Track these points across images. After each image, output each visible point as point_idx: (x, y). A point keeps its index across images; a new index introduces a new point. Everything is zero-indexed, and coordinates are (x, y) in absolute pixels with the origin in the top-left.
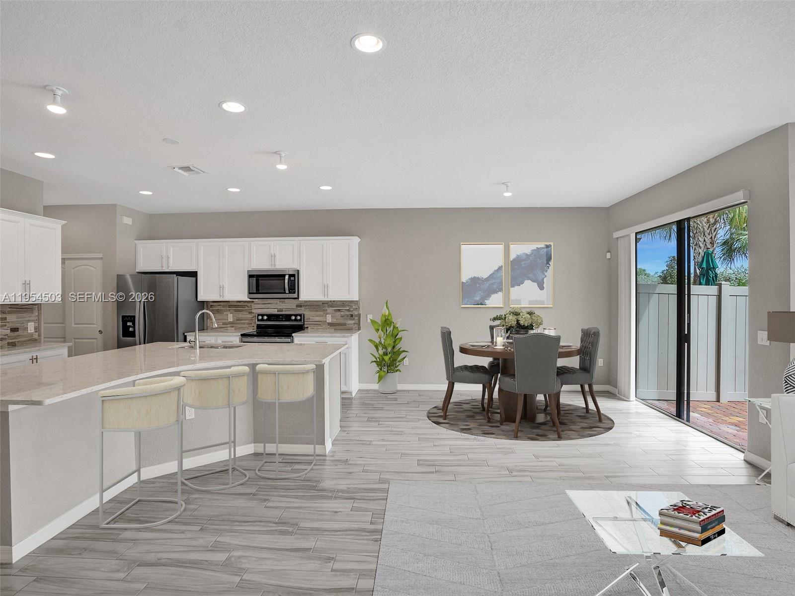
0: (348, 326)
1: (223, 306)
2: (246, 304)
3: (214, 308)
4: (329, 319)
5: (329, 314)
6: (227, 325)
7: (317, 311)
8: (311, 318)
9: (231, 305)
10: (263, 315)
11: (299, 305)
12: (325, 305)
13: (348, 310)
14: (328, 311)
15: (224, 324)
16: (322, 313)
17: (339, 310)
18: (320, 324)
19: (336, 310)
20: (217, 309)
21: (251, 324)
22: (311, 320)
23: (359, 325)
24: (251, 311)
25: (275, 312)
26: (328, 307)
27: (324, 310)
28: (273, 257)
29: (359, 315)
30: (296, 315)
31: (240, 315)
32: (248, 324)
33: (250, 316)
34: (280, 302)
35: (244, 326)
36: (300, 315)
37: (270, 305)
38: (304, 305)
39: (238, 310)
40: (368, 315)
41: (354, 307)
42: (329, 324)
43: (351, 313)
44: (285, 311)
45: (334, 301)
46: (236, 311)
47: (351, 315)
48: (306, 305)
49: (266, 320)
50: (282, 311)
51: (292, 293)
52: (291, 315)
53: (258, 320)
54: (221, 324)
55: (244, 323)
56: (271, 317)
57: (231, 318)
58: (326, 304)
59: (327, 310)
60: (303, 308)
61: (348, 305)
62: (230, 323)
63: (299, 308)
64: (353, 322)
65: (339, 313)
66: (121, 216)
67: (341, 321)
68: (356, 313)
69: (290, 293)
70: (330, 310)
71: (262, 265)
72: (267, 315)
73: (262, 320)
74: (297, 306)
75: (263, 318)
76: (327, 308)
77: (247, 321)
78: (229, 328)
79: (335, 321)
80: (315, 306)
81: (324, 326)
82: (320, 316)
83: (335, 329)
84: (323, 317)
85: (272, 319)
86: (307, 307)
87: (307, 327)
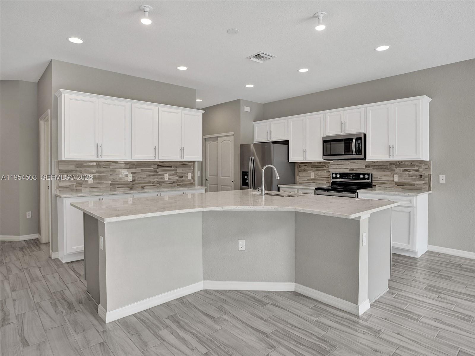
0: (417, 186)
1: (308, 166)
2: (324, 165)
3: (301, 168)
4: (397, 178)
5: (396, 174)
6: (310, 180)
7: (384, 171)
8: (378, 177)
9: (314, 166)
10: (336, 174)
11: (367, 166)
13: (417, 171)
14: (396, 171)
15: (308, 180)
16: (389, 173)
17: (407, 170)
18: (388, 184)
19: (404, 170)
20: (304, 168)
21: (328, 181)
22: (378, 179)
23: (430, 185)
24: (328, 170)
25: (346, 171)
26: (396, 168)
27: (391, 170)
28: (343, 124)
29: (430, 176)
30: (364, 175)
31: (320, 173)
32: (326, 180)
33: (327, 174)
34: (351, 163)
35: (322, 182)
36: (368, 174)
38: (372, 166)
39: (318, 169)
40: (441, 176)
41: (424, 167)
42: (396, 183)
43: (420, 173)
44: (355, 170)
45: (402, 162)
46: (317, 170)
47: (420, 175)
48: (375, 166)
49: (339, 178)
50: (353, 170)
51: (359, 154)
52: (360, 174)
53: (333, 178)
54: (307, 180)
55: (322, 180)
56: (343, 175)
57: (313, 175)
58: (393, 164)
59: (394, 170)
60: (371, 168)
61: (417, 166)
62: (313, 179)
63: (367, 168)
64: (423, 182)
65: (407, 173)
66: (244, 106)
67: (410, 181)
68: (426, 173)
69: (357, 154)
70: (397, 170)
71: (334, 131)
72: (340, 174)
73: (336, 178)
75: (336, 176)
76: (394, 168)
77: (325, 179)
78: (312, 184)
79: (402, 181)
80: (383, 166)
81: (391, 185)
82: (387, 175)
83: (402, 189)
84: (390, 176)
85: (344, 177)
86: (375, 167)
87: (375, 185)
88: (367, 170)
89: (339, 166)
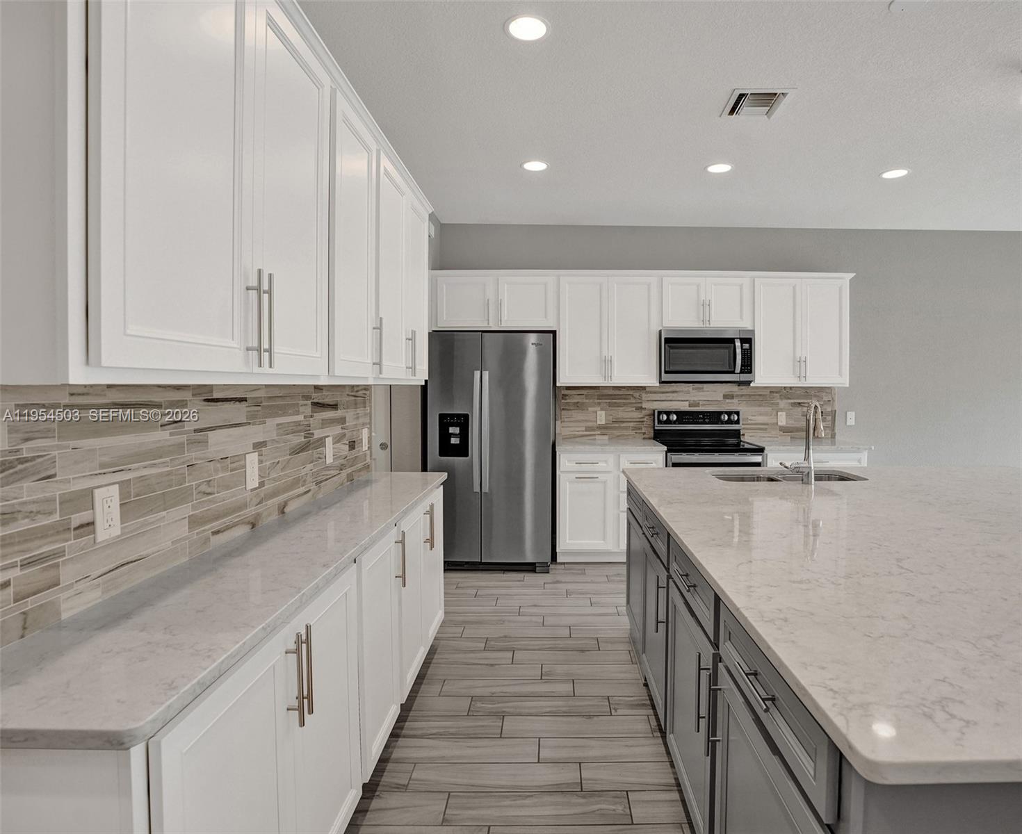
1: (587, 396)
2: (631, 392)
3: (568, 401)
4: (782, 420)
5: (782, 410)
6: (594, 430)
7: (760, 406)
8: (749, 417)
9: (603, 396)
10: (668, 413)
11: (728, 395)
12: (775, 394)
14: (781, 406)
15: (588, 429)
16: (769, 409)
17: (799, 403)
18: (766, 429)
19: (795, 403)
20: (576, 401)
21: (641, 429)
22: (749, 422)
23: (833, 430)
24: (640, 405)
25: (684, 407)
26: (781, 399)
27: (772, 404)
29: (833, 413)
30: (729, 413)
31: (622, 413)
32: (635, 428)
33: (637, 415)
34: (693, 389)
35: (625, 432)
36: (738, 413)
37: (675, 395)
38: (737, 396)
39: (615, 403)
40: (848, 413)
41: (826, 399)
42: (785, 430)
44: (703, 405)
45: (791, 388)
46: (610, 405)
48: (742, 395)
49: (675, 422)
50: (698, 405)
51: (746, 373)
52: (720, 413)
53: (660, 422)
54: (584, 429)
55: (626, 428)
56: (683, 416)
57: (602, 417)
58: (777, 393)
59: (778, 404)
60: (735, 401)
61: (815, 396)
62: (600, 427)
63: (727, 401)
65: (799, 409)
68: (830, 409)
70: (783, 403)
71: (685, 320)
72: (676, 413)
73: (668, 422)
74: (725, 397)
75: (669, 418)
76: (778, 401)
77: (632, 424)
78: (597, 437)
79: (792, 423)
80: (757, 397)
81: (773, 432)
82: (766, 414)
83: (791, 438)
84: (771, 415)
85: (685, 419)
86: (743, 398)
87: (744, 435)
88: (728, 403)
89: (673, 397)
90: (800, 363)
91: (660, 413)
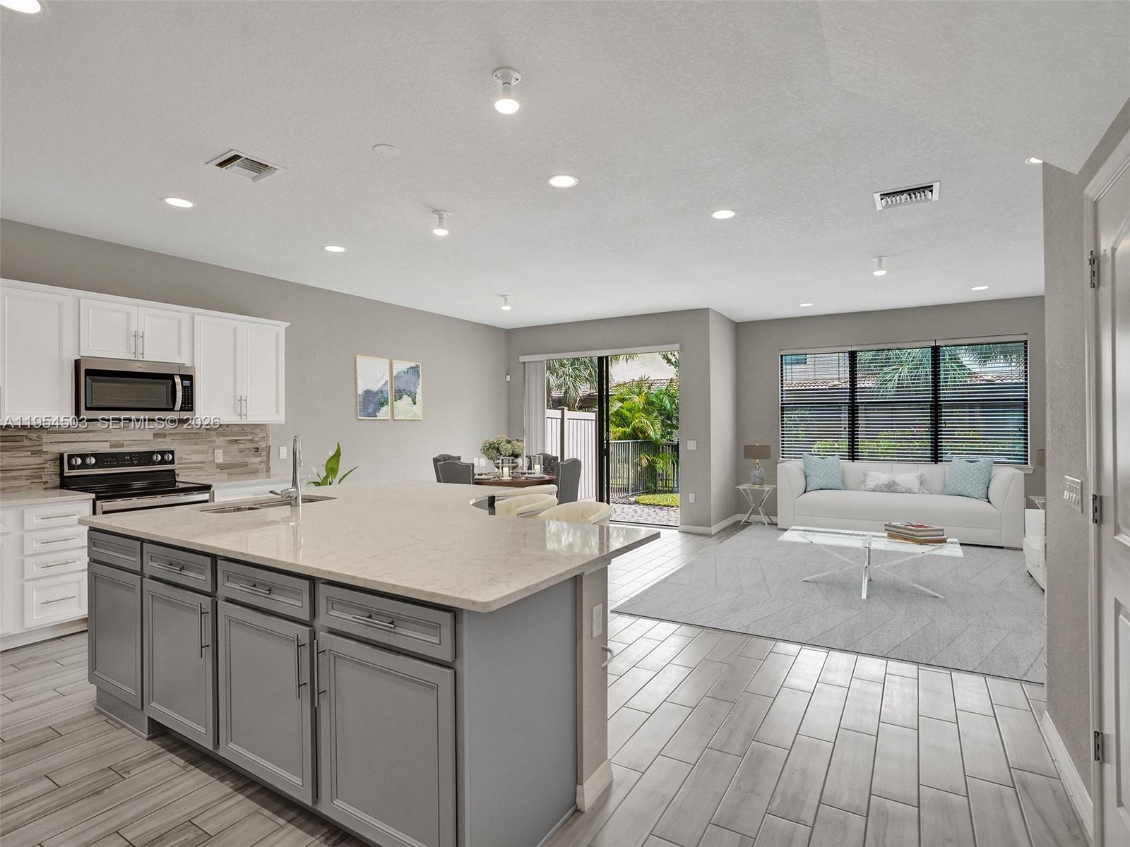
0: (251, 467)
4: (219, 457)
5: (218, 447)
7: (196, 444)
8: (184, 457)
10: (84, 457)
11: (158, 434)
12: (212, 432)
13: (251, 441)
14: (218, 443)
16: (205, 447)
17: (236, 440)
18: (201, 468)
19: (231, 440)
21: (40, 477)
22: (184, 461)
23: (268, 464)
24: (38, 448)
25: (104, 448)
26: (218, 436)
27: (209, 441)
28: (139, 338)
29: (268, 450)
30: (162, 453)
33: (34, 460)
36: (172, 452)
37: (91, 435)
38: (171, 434)
40: (281, 448)
41: (261, 435)
42: (219, 466)
43: (255, 446)
45: (227, 425)
47: (255, 448)
48: (177, 434)
49: (93, 467)
50: (122, 446)
51: (187, 410)
52: (153, 453)
53: (71, 467)
55: (16, 478)
56: (103, 459)
58: (214, 430)
59: (214, 442)
60: (168, 440)
61: (252, 433)
63: (159, 440)
64: (259, 459)
65: (236, 446)
67: (240, 459)
68: (264, 445)
69: (182, 410)
70: (220, 441)
72: (94, 455)
73: (84, 466)
74: (156, 435)
75: (85, 462)
76: (215, 438)
77: (25, 473)
79: (229, 460)
80: (193, 435)
81: (210, 470)
82: (202, 452)
83: (229, 474)
84: (207, 453)
85: (107, 462)
86: (177, 437)
87: (178, 475)
88: (159, 442)
89: (88, 437)
90: (241, 401)
91: (71, 457)
